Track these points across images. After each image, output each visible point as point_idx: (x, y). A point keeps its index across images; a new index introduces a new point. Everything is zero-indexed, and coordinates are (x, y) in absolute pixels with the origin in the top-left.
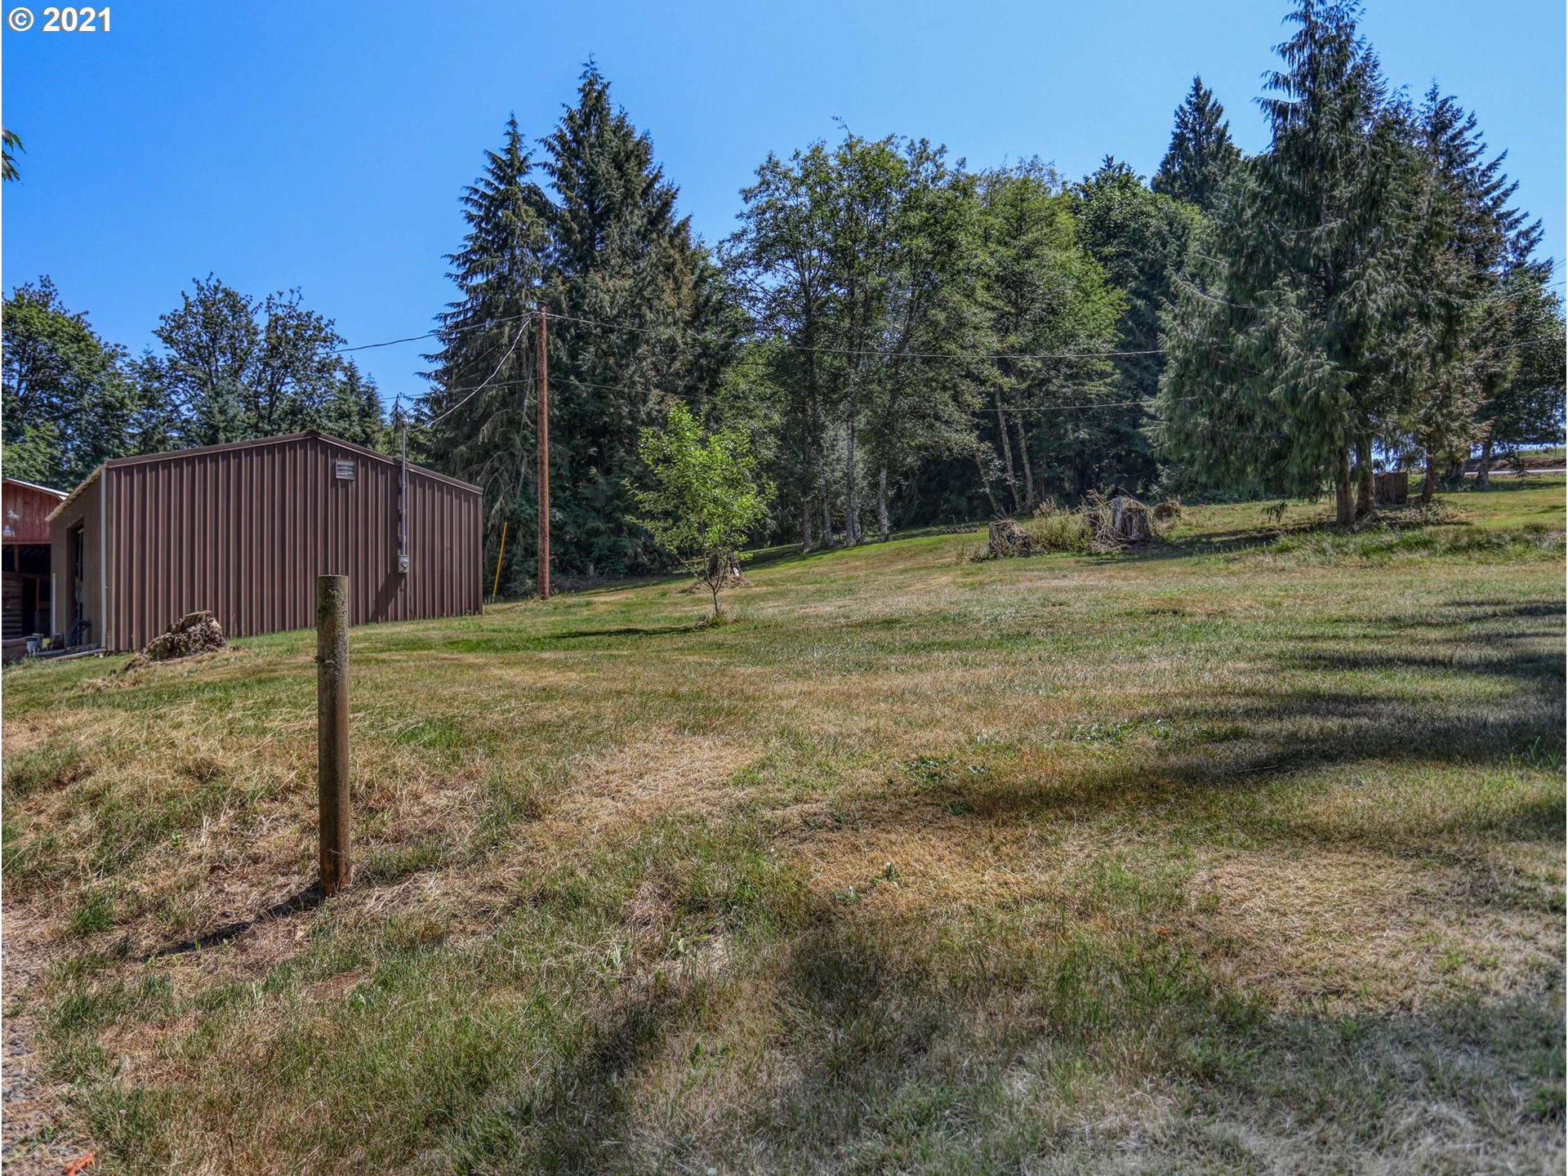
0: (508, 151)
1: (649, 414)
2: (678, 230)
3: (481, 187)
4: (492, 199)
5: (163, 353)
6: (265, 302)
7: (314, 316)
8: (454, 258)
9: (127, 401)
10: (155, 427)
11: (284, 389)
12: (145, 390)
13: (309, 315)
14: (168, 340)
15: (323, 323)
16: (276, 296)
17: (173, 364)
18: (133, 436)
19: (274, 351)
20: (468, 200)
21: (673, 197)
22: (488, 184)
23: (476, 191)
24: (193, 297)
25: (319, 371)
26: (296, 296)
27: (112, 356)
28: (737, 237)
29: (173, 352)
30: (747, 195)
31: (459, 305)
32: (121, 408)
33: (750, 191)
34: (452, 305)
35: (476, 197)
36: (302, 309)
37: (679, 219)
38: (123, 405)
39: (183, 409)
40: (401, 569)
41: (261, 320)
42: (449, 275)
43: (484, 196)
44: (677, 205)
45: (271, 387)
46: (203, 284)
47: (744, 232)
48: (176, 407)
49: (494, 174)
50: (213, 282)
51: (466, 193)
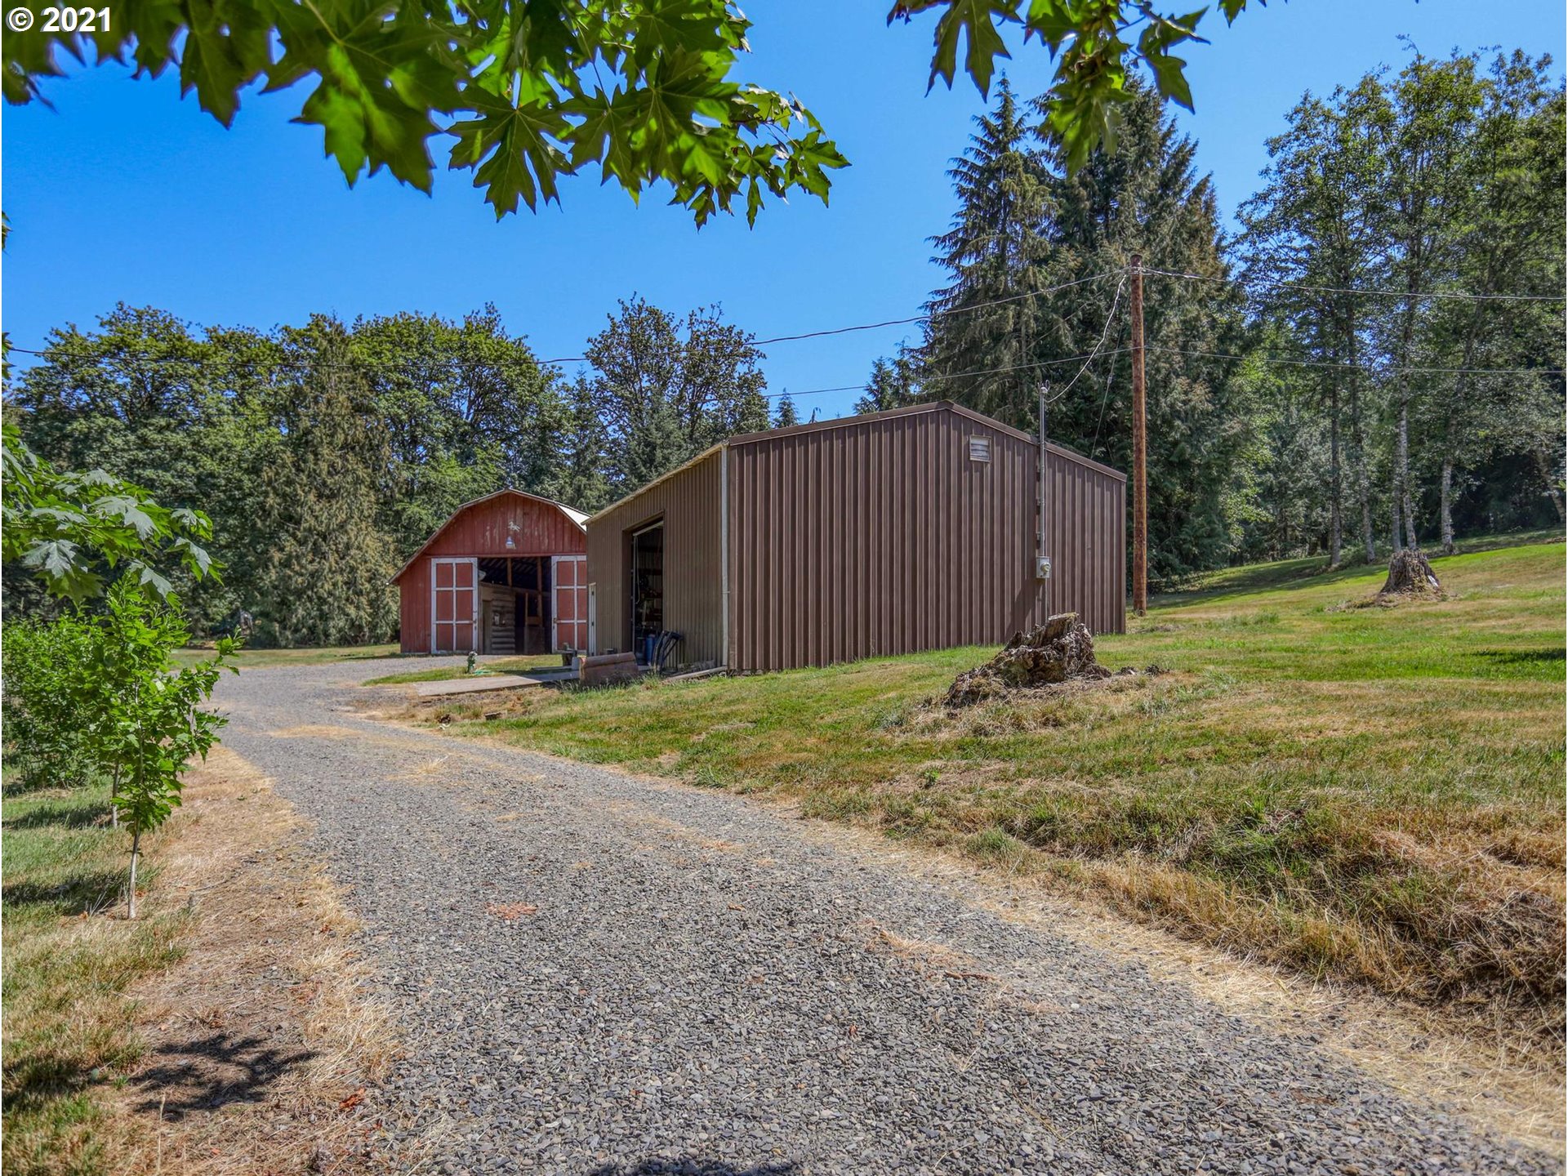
0: (999, 116)
1: (1172, 406)
2: (1198, 191)
3: (970, 157)
4: (982, 171)
5: (592, 374)
6: (687, 321)
7: (735, 331)
8: (941, 240)
9: (564, 421)
10: (587, 447)
11: (705, 407)
12: (580, 411)
13: (730, 330)
14: (597, 362)
15: (744, 336)
16: (698, 312)
17: (602, 386)
18: (567, 457)
19: (694, 369)
20: (956, 173)
21: (1191, 153)
22: (978, 153)
23: (965, 162)
24: (618, 318)
25: (740, 387)
26: (717, 310)
27: (550, 378)
28: (1263, 198)
29: (601, 373)
30: (1274, 146)
31: (944, 292)
32: (558, 429)
33: (1277, 141)
34: (937, 292)
35: (965, 170)
36: (724, 323)
37: (1198, 178)
38: (560, 426)
39: (609, 429)
40: (1040, 574)
41: (683, 337)
42: (934, 260)
43: (973, 167)
44: (1194, 161)
45: (693, 406)
46: (628, 304)
47: (1272, 190)
48: (604, 428)
49: (982, 142)
50: (637, 301)
51: (954, 166)
